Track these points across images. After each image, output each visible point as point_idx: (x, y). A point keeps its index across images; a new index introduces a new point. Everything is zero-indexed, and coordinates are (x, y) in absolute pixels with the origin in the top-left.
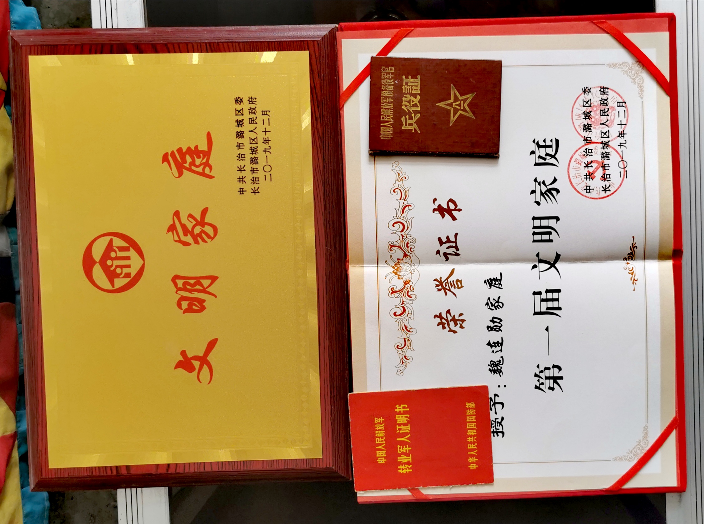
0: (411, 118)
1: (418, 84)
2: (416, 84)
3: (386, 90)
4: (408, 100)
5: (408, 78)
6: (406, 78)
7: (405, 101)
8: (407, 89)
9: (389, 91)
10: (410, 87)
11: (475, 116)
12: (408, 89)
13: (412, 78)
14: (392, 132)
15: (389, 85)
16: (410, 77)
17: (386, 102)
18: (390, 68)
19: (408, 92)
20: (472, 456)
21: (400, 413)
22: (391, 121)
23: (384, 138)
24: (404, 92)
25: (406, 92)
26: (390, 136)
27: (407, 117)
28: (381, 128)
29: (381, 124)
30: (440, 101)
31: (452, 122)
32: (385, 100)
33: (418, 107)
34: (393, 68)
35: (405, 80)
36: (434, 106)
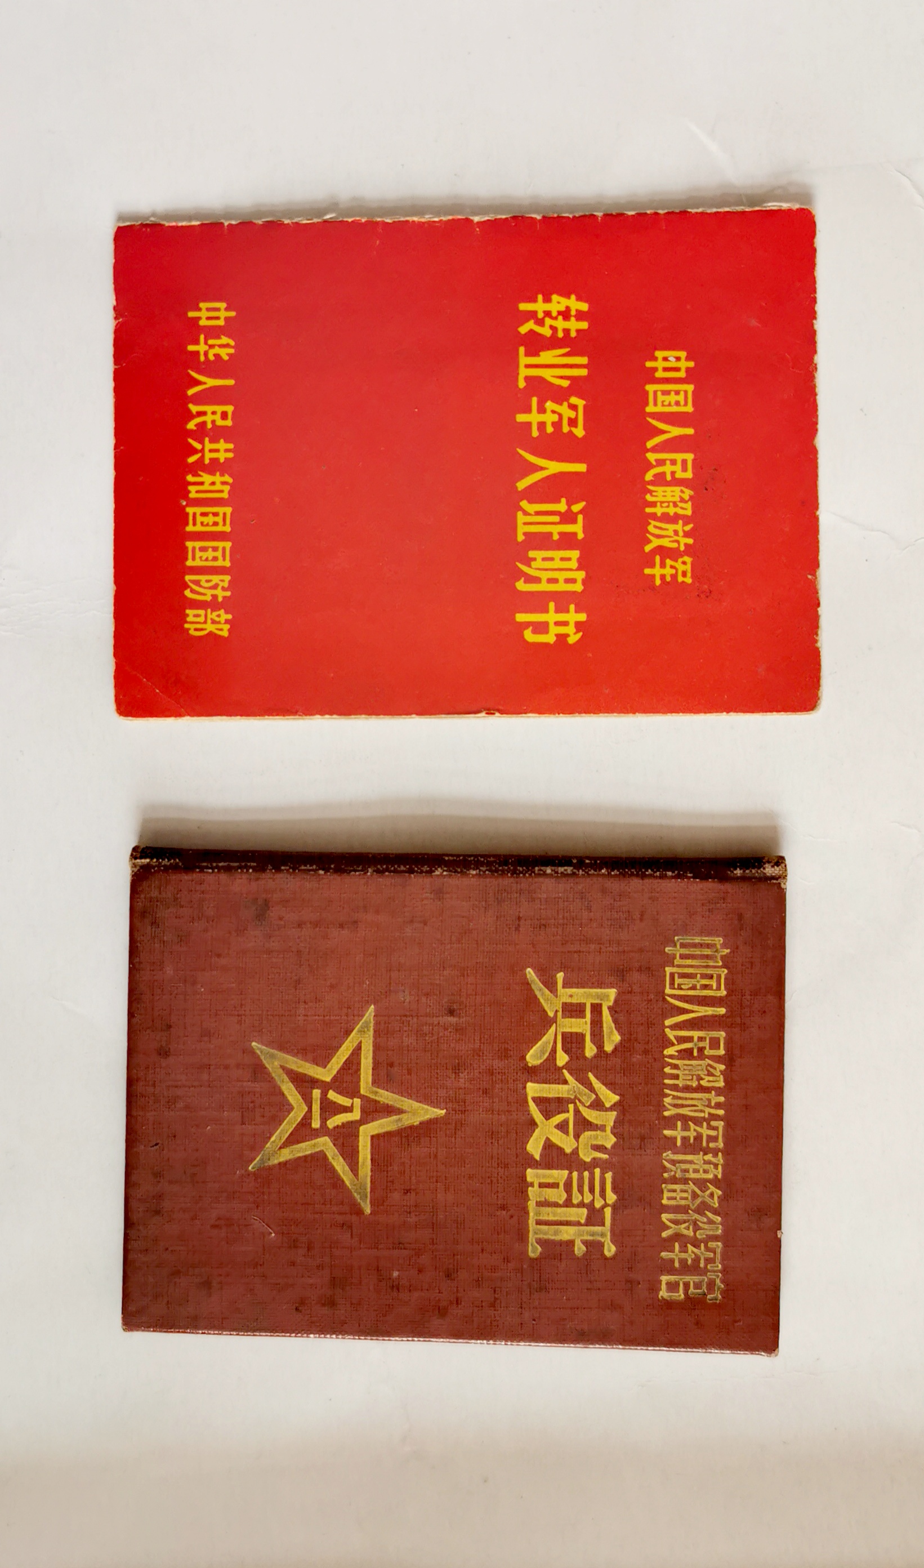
0: (572, 1042)
1: (538, 1214)
2: (549, 1214)
3: (702, 1184)
4: (588, 1134)
5: (585, 1243)
6: (601, 1245)
7: (602, 1128)
8: (592, 1190)
9: (685, 1181)
10: (576, 1199)
11: (252, 1052)
12: (586, 1188)
13: (571, 1243)
14: (668, 970)
15: (684, 1210)
16: (580, 1249)
17: (698, 1122)
18: (680, 1295)
19: (586, 1174)
20: (216, 367)
21: (563, 602)
22: (675, 1027)
23: (707, 940)
24: (609, 1176)
25: (597, 1171)
26: (679, 951)
27: (590, 1050)
28: (723, 993)
29: (722, 1011)
30: (428, 1127)
31: (367, 1023)
32: (705, 1132)
33: (534, 1099)
34: (664, 1293)
35: (604, 1233)
36: (458, 1105)
